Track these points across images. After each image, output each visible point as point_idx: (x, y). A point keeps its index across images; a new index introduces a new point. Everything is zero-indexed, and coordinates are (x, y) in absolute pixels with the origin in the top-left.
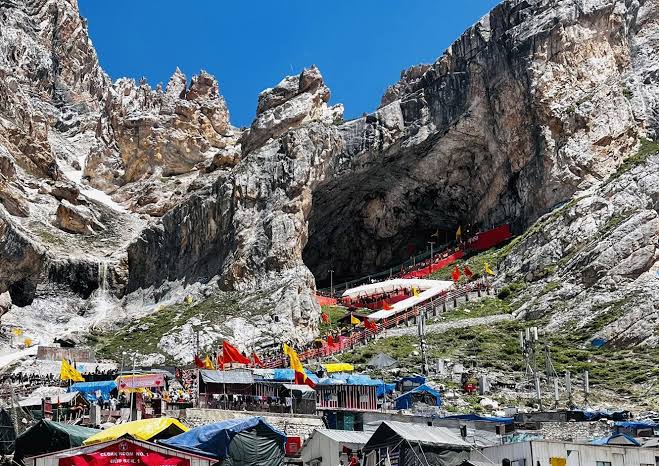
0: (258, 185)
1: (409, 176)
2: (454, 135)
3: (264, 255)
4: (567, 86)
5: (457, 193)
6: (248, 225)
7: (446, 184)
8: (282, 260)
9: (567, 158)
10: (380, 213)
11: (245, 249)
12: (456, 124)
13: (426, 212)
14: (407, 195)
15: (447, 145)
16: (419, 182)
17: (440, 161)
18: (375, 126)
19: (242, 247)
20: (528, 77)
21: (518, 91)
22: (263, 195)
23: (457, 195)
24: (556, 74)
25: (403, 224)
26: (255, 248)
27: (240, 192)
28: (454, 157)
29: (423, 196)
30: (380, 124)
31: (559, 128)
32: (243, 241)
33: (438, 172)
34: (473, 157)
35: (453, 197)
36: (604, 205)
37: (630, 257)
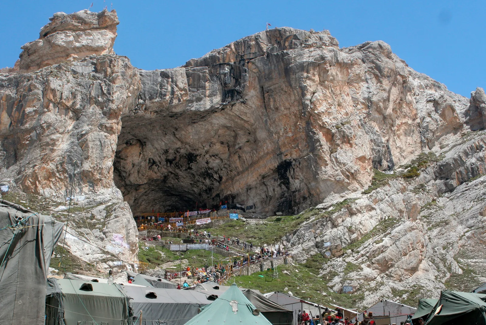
0: (74, 96)
1: (174, 135)
2: (227, 114)
3: (78, 167)
4: (332, 107)
5: (215, 163)
6: (61, 130)
7: (207, 152)
8: (98, 176)
9: (339, 163)
10: (136, 159)
11: (55, 154)
12: (232, 105)
13: (177, 171)
14: (166, 152)
15: (219, 120)
16: (182, 142)
17: (207, 131)
18: (168, 82)
19: (52, 150)
20: (303, 90)
21: (293, 98)
22: (78, 106)
23: (214, 165)
24: (325, 95)
25: (155, 176)
26: (69, 156)
27: (55, 96)
28: (220, 132)
29: (181, 157)
30: (172, 81)
31: (330, 137)
32: (54, 145)
33: (203, 139)
34: (236, 137)
35: (210, 165)
36: (373, 209)
37: (408, 256)
